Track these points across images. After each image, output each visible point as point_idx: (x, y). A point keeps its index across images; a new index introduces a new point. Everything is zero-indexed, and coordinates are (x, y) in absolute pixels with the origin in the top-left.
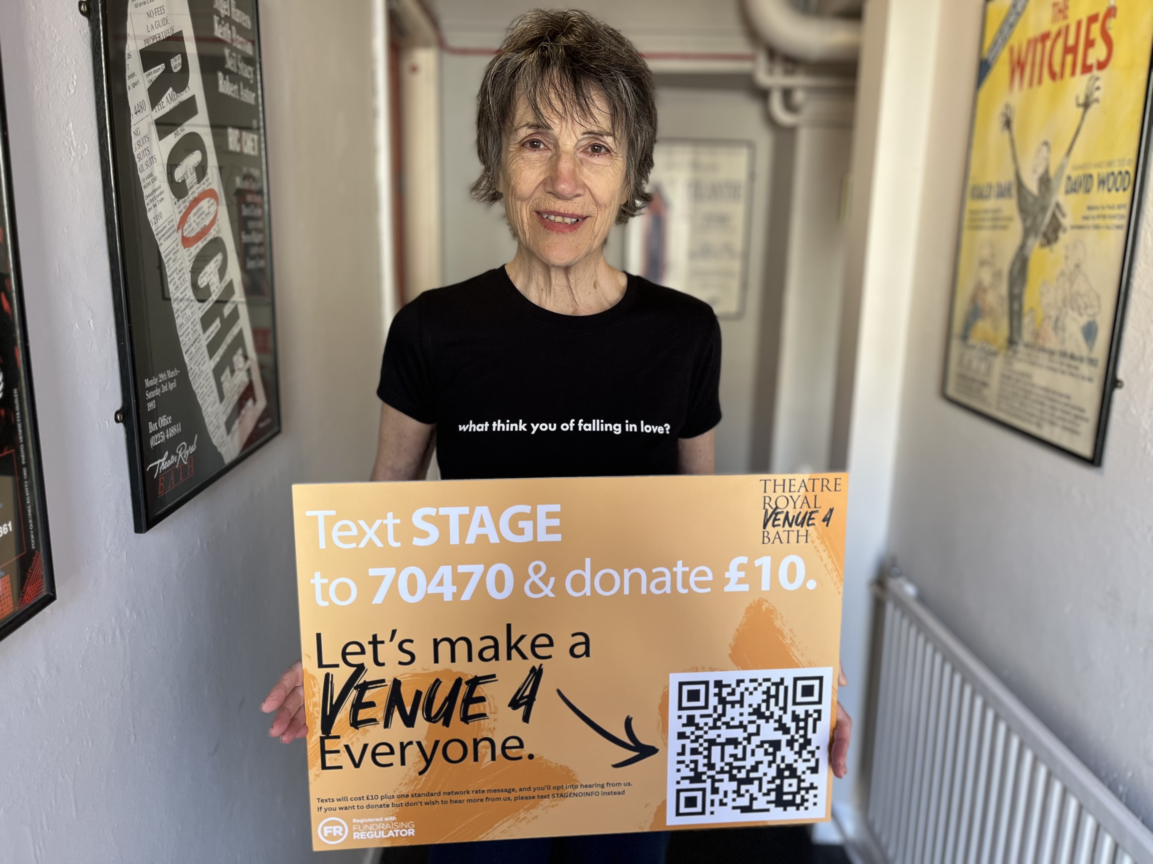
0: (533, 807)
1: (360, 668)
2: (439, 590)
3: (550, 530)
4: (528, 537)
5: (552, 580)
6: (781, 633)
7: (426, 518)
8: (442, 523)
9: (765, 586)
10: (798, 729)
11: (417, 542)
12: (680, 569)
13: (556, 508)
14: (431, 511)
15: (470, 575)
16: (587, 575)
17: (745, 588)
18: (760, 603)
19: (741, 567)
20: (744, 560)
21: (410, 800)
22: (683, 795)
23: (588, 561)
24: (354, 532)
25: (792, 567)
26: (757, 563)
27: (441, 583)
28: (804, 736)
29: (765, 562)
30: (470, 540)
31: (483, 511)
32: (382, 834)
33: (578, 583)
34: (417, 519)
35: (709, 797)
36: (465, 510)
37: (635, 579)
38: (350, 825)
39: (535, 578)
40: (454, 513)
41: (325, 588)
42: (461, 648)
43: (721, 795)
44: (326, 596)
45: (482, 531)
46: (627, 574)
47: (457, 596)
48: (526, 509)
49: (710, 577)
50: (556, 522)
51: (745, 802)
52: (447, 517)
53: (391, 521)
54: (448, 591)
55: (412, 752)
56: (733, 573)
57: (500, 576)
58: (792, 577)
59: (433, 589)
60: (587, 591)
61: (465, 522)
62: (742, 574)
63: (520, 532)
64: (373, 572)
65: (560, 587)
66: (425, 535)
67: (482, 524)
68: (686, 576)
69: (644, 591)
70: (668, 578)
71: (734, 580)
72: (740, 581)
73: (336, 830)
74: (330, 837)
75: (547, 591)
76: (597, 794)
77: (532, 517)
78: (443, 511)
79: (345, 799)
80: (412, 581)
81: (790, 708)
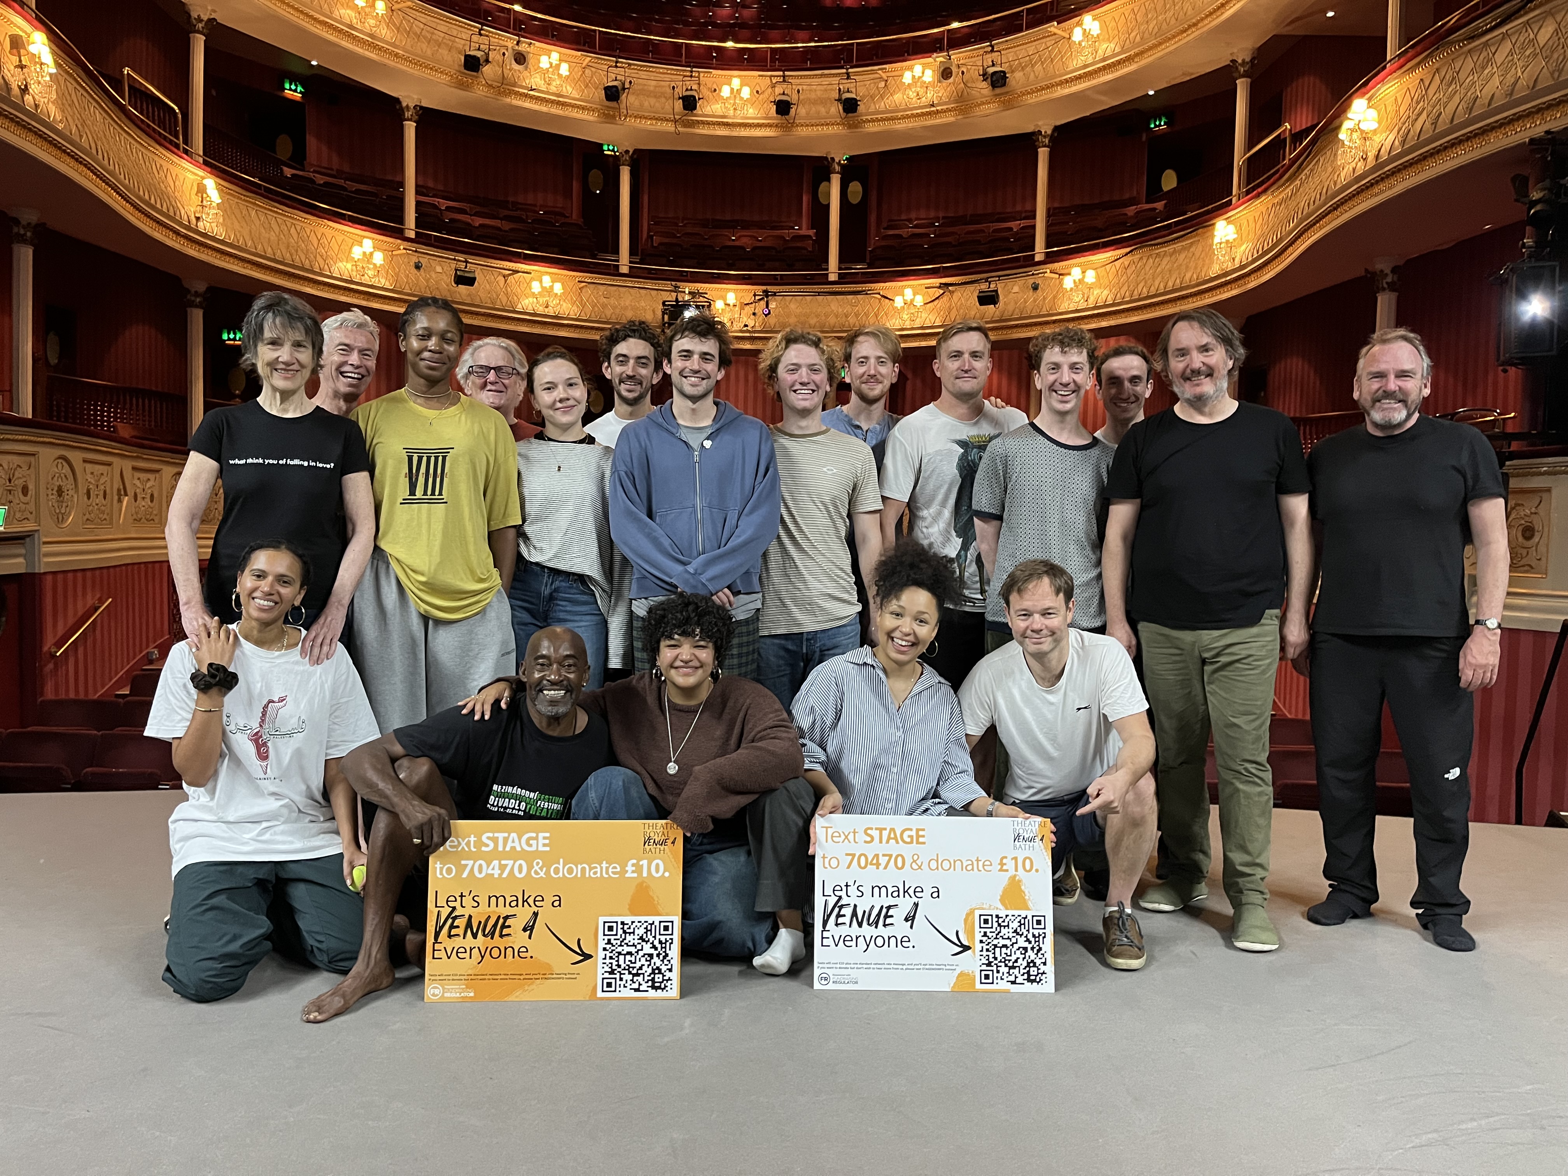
0: (532, 984)
1: (454, 908)
2: (492, 872)
3: (544, 845)
4: (534, 848)
5: (544, 869)
6: (652, 898)
7: (488, 838)
8: (495, 840)
9: (645, 874)
10: (662, 948)
11: (484, 849)
12: (604, 865)
13: (547, 835)
14: (491, 835)
15: (507, 865)
16: (561, 867)
17: (635, 875)
18: (643, 882)
19: (633, 865)
20: (634, 861)
21: (473, 977)
22: (605, 981)
23: (561, 860)
24: (456, 843)
25: (657, 865)
26: (641, 863)
27: (493, 869)
28: (665, 952)
29: (644, 863)
30: (508, 849)
31: (514, 835)
32: (458, 995)
33: (557, 871)
34: (484, 838)
35: (618, 982)
36: (506, 835)
37: (583, 869)
38: (444, 988)
39: (536, 868)
40: (501, 836)
41: (441, 869)
42: (501, 899)
43: (624, 982)
44: (441, 873)
45: (513, 845)
46: (580, 867)
47: (500, 875)
48: (534, 835)
49: (618, 869)
50: (547, 841)
51: (636, 986)
52: (498, 838)
53: (472, 839)
54: (496, 873)
55: (475, 952)
56: (630, 868)
57: (520, 866)
58: (657, 871)
59: (490, 871)
60: (561, 875)
61: (506, 840)
62: (634, 868)
63: (531, 846)
64: (463, 862)
65: (548, 873)
66: (487, 845)
67: (513, 841)
68: (607, 868)
69: (587, 875)
70: (599, 870)
71: (630, 871)
72: (633, 872)
73: (437, 992)
74: (434, 995)
75: (542, 874)
76: (563, 978)
77: (536, 838)
78: (496, 835)
79: (442, 975)
80: (480, 866)
81: (658, 937)
